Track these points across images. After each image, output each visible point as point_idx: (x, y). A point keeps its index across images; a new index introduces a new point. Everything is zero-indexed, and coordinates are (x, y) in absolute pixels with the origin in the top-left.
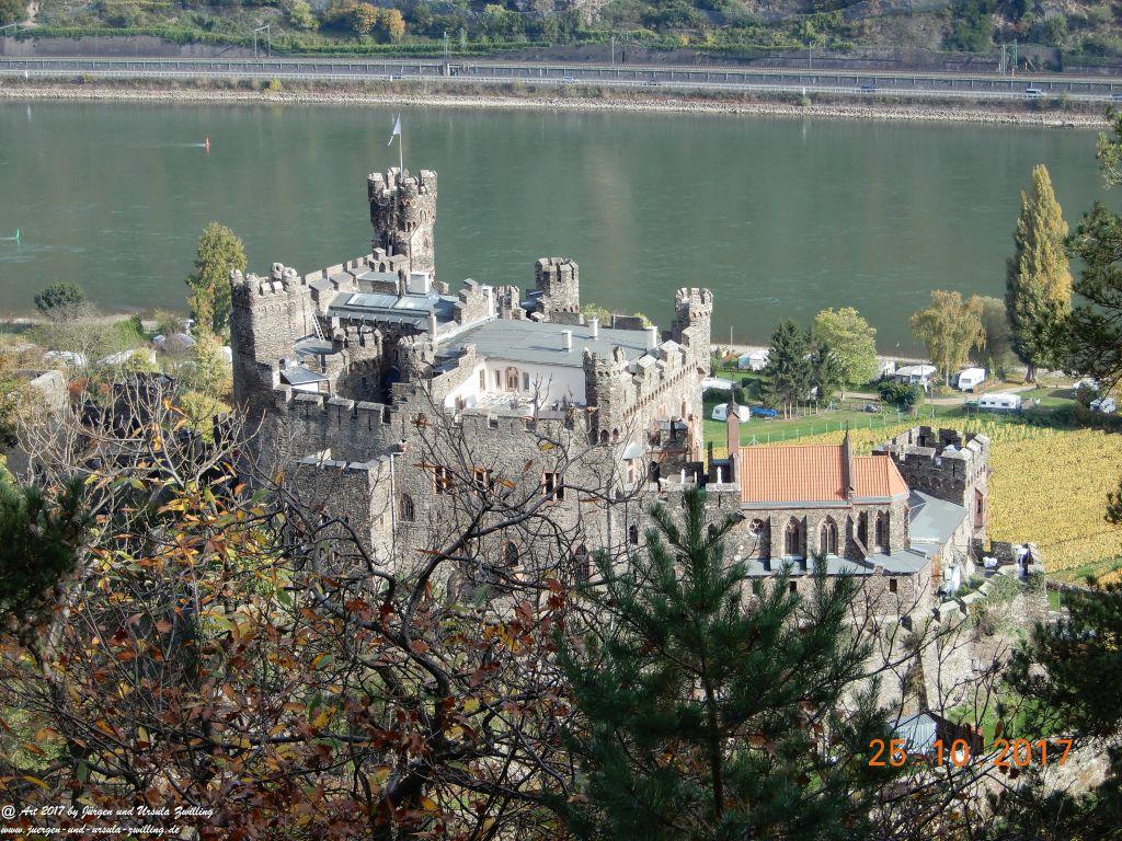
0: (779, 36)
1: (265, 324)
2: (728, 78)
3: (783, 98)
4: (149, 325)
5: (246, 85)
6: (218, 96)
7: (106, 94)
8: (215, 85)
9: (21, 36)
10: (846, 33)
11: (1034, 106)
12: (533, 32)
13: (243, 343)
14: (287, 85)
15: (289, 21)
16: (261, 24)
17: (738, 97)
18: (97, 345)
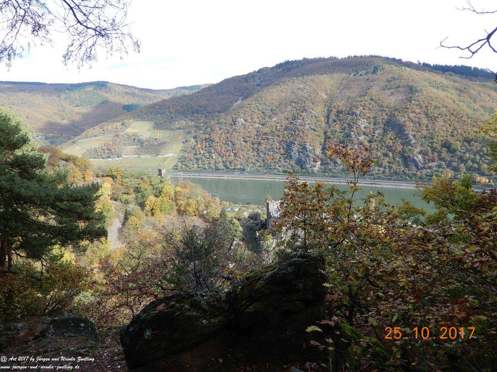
0: (339, 174)
1: (270, 208)
2: (333, 179)
3: (339, 182)
4: (260, 207)
5: (273, 179)
6: (270, 180)
7: (257, 179)
8: (270, 178)
9: (247, 172)
10: (347, 174)
11: (371, 184)
12: (308, 173)
13: (268, 209)
14: (278, 179)
15: (279, 171)
16: (275, 171)
17: (334, 181)
18: (253, 209)
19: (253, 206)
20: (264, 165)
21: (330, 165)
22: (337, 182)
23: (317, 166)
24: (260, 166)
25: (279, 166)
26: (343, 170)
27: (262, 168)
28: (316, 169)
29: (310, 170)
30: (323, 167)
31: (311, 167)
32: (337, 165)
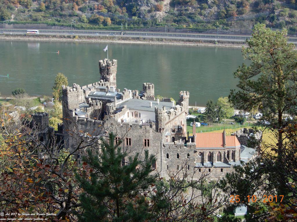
0: (209, 25)
1: (71, 99)
2: (196, 37)
3: (211, 42)
4: (42, 100)
5: (69, 37)
6: (62, 40)
7: (32, 39)
8: (61, 37)
9: (10, 23)
10: (227, 25)
12: (145, 24)
13: (65, 104)
14: (80, 37)
15: (81, 20)
16: (73, 21)
17: (199, 41)
18: (28, 105)
19: (26, 98)
20: (47, 8)
21: (191, 5)
22: (205, 42)
23: (164, 9)
24: (38, 10)
25: (80, 9)
26: (218, 16)
27: (42, 14)
28: (160, 15)
29: (148, 17)
30: (175, 11)
31: (149, 11)
32: (204, 5)
